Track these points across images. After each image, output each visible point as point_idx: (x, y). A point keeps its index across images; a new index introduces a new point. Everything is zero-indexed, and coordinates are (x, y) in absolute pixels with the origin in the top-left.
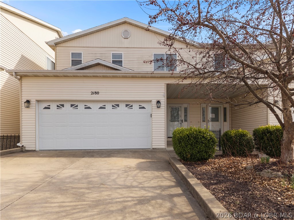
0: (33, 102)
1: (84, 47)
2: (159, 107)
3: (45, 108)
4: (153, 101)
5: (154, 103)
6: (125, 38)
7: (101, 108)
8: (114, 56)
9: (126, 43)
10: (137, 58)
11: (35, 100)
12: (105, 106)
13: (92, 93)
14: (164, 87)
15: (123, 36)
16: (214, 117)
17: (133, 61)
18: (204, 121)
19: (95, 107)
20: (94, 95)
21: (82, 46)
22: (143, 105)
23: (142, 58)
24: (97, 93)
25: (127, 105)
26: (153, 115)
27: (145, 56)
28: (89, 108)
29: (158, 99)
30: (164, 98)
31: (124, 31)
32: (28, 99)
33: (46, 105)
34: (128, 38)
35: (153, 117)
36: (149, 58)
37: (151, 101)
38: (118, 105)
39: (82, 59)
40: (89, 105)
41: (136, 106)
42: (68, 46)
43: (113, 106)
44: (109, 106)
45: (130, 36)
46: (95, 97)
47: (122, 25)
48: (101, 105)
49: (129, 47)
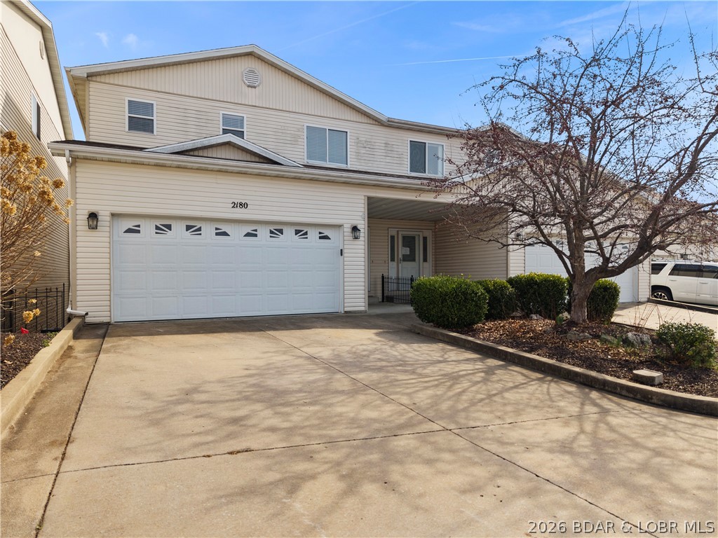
0: (104, 217)
1: (158, 92)
2: (356, 238)
3: (129, 231)
4: (345, 226)
5: (347, 229)
6: (249, 86)
7: (248, 235)
8: (226, 119)
9: (251, 96)
10: (275, 130)
11: (108, 213)
12: (256, 230)
13: (235, 205)
14: (363, 202)
15: (246, 82)
16: (408, 253)
17: (265, 136)
18: (393, 260)
19: (237, 233)
20: (238, 210)
21: (155, 89)
22: (326, 232)
23: (284, 131)
24: (243, 205)
25: (297, 232)
26: (345, 251)
27: (289, 129)
28: (225, 234)
29: (355, 223)
30: (363, 222)
31: (247, 70)
32: (93, 209)
33: (130, 224)
34: (255, 87)
35: (345, 255)
36: (296, 133)
37: (340, 226)
38: (281, 231)
39: (154, 118)
40: (224, 228)
41: (313, 234)
42: (120, 84)
43: (271, 232)
44: (263, 232)
45: (260, 83)
46: (240, 214)
47: (243, 57)
48: (249, 229)
49: (257, 105)
